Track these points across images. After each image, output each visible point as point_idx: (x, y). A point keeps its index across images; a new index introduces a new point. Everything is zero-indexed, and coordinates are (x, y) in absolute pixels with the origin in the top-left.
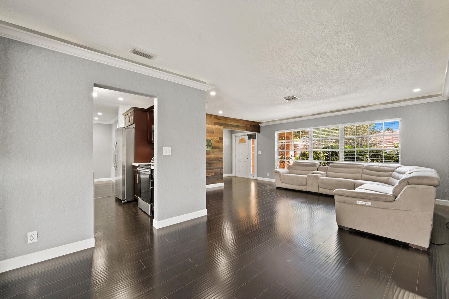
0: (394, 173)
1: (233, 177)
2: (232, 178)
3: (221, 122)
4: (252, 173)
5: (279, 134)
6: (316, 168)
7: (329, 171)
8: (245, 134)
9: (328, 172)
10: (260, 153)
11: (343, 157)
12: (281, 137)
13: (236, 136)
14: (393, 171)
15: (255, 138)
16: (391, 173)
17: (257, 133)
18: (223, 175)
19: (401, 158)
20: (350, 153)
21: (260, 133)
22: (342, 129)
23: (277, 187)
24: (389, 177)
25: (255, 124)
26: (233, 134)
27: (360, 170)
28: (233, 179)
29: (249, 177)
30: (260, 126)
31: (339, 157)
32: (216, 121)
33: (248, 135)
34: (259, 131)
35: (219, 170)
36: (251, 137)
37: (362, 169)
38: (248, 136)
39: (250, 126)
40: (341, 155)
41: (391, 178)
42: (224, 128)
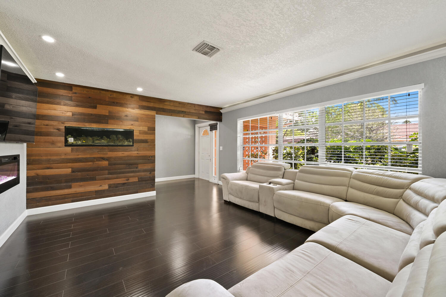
0: (408, 192)
1: (195, 179)
2: (194, 181)
3: (152, 105)
4: (214, 175)
5: (244, 122)
6: (281, 173)
7: (297, 179)
8: (206, 124)
9: (296, 181)
10: (221, 148)
11: (323, 156)
12: (246, 127)
13: (199, 128)
14: (407, 187)
15: (217, 129)
16: (402, 190)
17: (218, 123)
18: (154, 180)
19: (423, 160)
20: (337, 149)
21: (222, 121)
22: (323, 110)
23: (224, 200)
24: (397, 198)
25: (212, 110)
26: (196, 125)
27: (346, 180)
28: (196, 183)
29: (211, 181)
30: (221, 114)
31: (317, 156)
32: (145, 104)
33: (210, 125)
34: (220, 120)
35: (148, 174)
36: (213, 128)
37: (349, 178)
38: (209, 127)
39: (204, 113)
40: (322, 153)
41: (401, 201)
42: (157, 114)
